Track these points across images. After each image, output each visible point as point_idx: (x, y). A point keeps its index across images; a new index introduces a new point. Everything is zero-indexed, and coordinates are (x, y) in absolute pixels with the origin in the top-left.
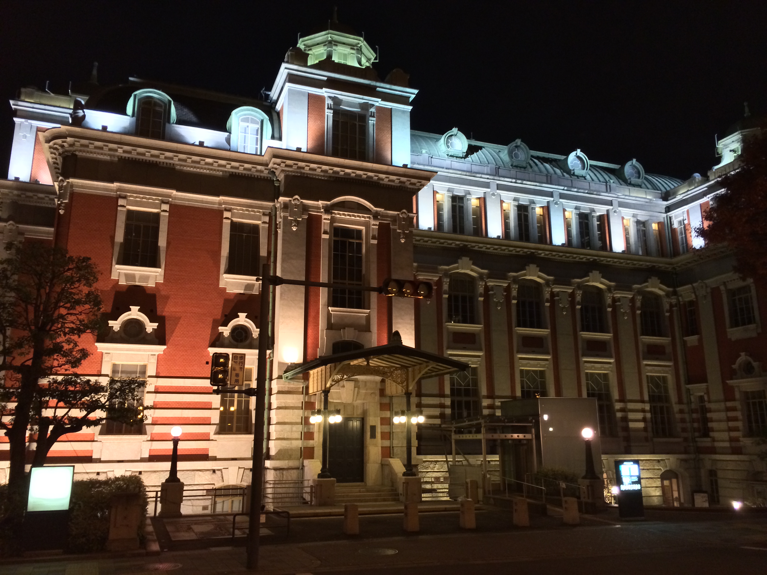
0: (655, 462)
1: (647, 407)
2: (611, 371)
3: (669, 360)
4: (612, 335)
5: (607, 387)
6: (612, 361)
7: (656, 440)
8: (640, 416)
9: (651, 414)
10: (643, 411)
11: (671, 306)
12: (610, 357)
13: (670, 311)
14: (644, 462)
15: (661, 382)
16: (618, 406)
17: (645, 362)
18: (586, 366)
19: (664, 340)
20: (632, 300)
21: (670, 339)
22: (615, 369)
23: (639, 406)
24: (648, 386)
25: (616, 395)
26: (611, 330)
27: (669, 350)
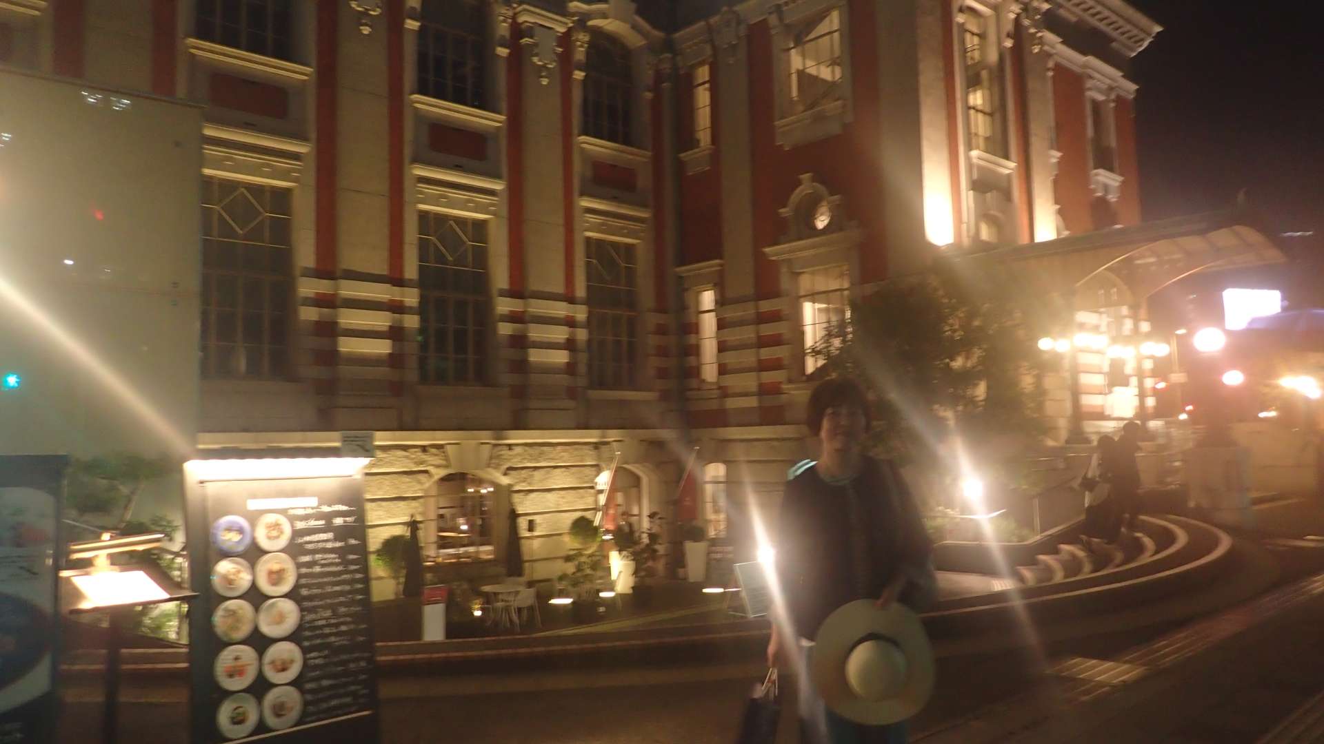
0: (587, 447)
1: (581, 314)
2: (494, 214)
3: (642, 205)
4: (503, 118)
5: (481, 257)
6: (498, 186)
7: (595, 394)
8: (560, 334)
9: (590, 333)
10: (570, 323)
11: (659, 78)
12: (493, 175)
13: (656, 88)
14: (559, 448)
15: (619, 256)
16: (504, 306)
17: (586, 203)
18: (421, 193)
19: (632, 154)
20: (565, 40)
21: (649, 154)
22: (504, 211)
23: (560, 309)
24: (588, 264)
25: (500, 277)
26: (504, 105)
27: (644, 180)
